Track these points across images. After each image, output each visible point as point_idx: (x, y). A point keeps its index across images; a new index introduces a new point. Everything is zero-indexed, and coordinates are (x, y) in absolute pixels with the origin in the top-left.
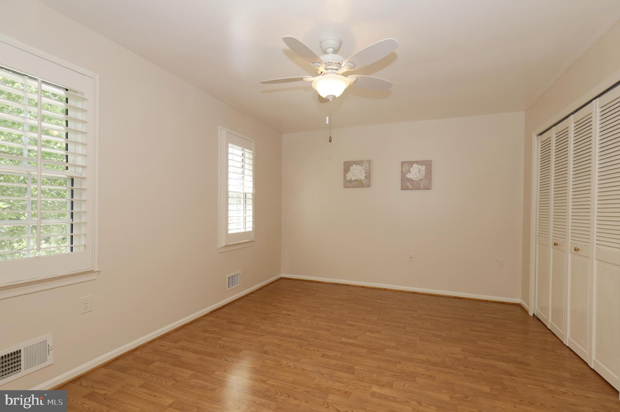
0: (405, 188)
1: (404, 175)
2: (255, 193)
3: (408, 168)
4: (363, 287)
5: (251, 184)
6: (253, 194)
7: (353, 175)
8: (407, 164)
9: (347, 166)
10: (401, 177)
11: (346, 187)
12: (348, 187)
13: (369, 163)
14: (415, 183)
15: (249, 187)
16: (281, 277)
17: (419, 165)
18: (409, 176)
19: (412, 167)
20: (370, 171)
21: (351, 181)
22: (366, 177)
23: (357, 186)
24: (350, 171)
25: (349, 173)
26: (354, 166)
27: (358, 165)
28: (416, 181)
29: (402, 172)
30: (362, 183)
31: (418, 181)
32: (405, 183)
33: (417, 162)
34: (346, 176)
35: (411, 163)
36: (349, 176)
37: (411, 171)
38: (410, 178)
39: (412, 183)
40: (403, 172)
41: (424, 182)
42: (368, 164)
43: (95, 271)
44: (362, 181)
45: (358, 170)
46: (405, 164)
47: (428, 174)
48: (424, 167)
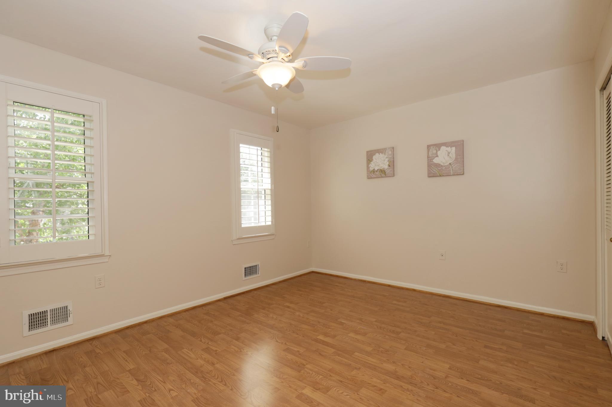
0: (432, 175)
1: (430, 160)
2: (273, 189)
3: (435, 152)
4: (389, 286)
5: (269, 181)
6: (271, 190)
7: (375, 165)
8: (433, 147)
9: (370, 156)
10: (428, 162)
11: (369, 178)
12: (371, 178)
13: (392, 150)
14: (444, 168)
15: (267, 183)
16: (312, 271)
17: (448, 147)
18: (436, 161)
19: (439, 150)
20: (394, 159)
21: (374, 171)
22: (390, 166)
23: (380, 176)
24: (373, 161)
25: (372, 163)
26: (377, 154)
27: (380, 154)
28: (445, 166)
29: (428, 157)
30: (385, 172)
31: (447, 166)
32: (431, 169)
33: (445, 144)
34: (369, 166)
35: (438, 146)
36: (372, 166)
37: (438, 154)
38: (438, 164)
39: (440, 168)
40: (430, 157)
41: (454, 167)
42: (391, 152)
43: (105, 255)
44: (385, 170)
45: (381, 159)
46: (432, 147)
47: (458, 157)
48: (454, 148)
